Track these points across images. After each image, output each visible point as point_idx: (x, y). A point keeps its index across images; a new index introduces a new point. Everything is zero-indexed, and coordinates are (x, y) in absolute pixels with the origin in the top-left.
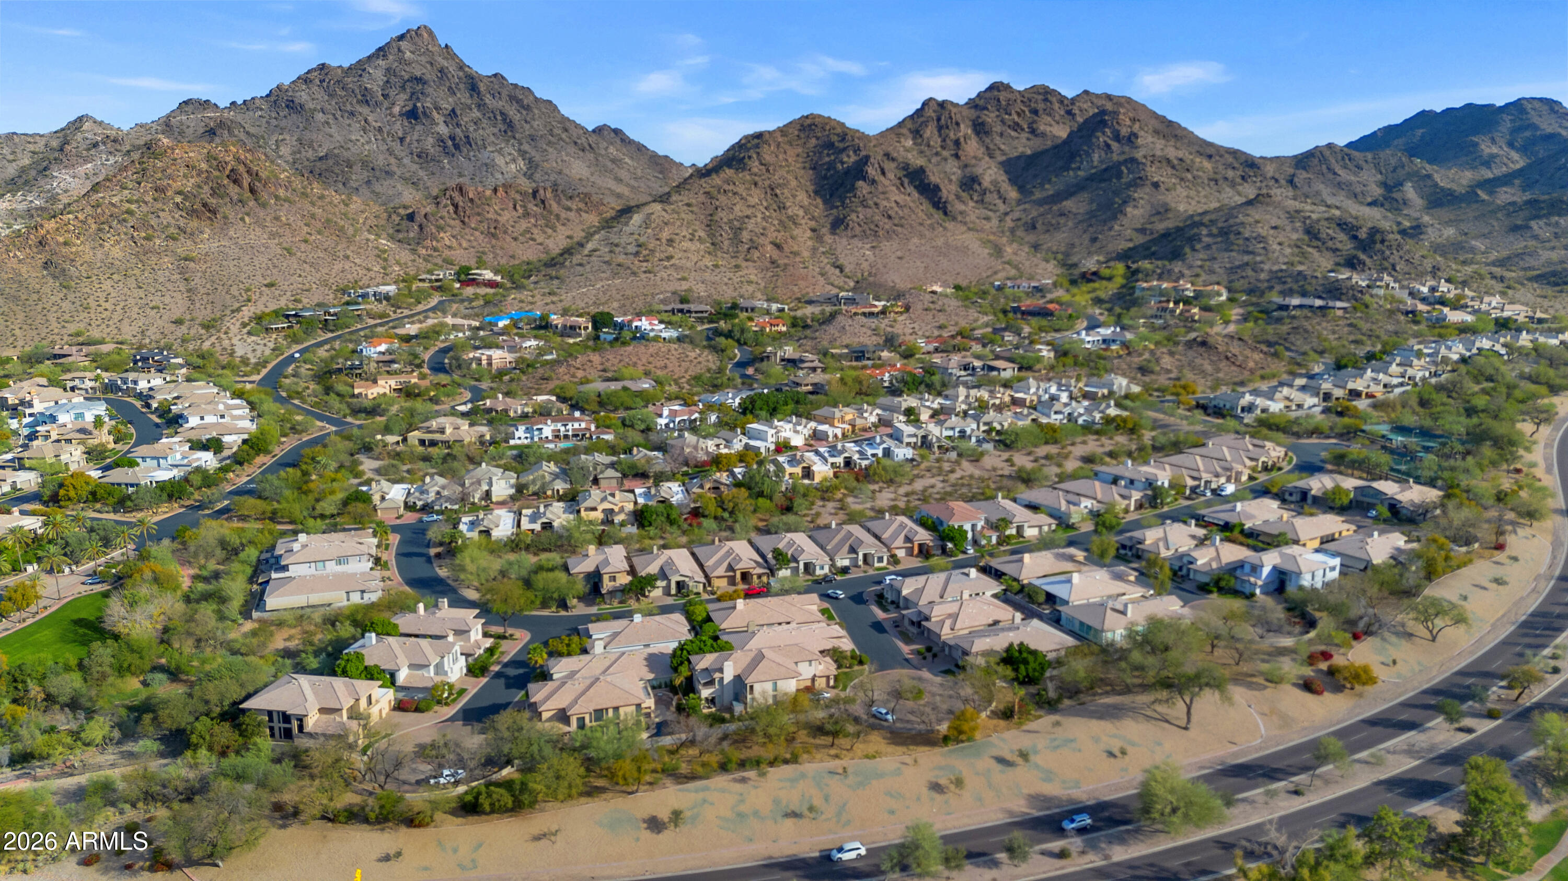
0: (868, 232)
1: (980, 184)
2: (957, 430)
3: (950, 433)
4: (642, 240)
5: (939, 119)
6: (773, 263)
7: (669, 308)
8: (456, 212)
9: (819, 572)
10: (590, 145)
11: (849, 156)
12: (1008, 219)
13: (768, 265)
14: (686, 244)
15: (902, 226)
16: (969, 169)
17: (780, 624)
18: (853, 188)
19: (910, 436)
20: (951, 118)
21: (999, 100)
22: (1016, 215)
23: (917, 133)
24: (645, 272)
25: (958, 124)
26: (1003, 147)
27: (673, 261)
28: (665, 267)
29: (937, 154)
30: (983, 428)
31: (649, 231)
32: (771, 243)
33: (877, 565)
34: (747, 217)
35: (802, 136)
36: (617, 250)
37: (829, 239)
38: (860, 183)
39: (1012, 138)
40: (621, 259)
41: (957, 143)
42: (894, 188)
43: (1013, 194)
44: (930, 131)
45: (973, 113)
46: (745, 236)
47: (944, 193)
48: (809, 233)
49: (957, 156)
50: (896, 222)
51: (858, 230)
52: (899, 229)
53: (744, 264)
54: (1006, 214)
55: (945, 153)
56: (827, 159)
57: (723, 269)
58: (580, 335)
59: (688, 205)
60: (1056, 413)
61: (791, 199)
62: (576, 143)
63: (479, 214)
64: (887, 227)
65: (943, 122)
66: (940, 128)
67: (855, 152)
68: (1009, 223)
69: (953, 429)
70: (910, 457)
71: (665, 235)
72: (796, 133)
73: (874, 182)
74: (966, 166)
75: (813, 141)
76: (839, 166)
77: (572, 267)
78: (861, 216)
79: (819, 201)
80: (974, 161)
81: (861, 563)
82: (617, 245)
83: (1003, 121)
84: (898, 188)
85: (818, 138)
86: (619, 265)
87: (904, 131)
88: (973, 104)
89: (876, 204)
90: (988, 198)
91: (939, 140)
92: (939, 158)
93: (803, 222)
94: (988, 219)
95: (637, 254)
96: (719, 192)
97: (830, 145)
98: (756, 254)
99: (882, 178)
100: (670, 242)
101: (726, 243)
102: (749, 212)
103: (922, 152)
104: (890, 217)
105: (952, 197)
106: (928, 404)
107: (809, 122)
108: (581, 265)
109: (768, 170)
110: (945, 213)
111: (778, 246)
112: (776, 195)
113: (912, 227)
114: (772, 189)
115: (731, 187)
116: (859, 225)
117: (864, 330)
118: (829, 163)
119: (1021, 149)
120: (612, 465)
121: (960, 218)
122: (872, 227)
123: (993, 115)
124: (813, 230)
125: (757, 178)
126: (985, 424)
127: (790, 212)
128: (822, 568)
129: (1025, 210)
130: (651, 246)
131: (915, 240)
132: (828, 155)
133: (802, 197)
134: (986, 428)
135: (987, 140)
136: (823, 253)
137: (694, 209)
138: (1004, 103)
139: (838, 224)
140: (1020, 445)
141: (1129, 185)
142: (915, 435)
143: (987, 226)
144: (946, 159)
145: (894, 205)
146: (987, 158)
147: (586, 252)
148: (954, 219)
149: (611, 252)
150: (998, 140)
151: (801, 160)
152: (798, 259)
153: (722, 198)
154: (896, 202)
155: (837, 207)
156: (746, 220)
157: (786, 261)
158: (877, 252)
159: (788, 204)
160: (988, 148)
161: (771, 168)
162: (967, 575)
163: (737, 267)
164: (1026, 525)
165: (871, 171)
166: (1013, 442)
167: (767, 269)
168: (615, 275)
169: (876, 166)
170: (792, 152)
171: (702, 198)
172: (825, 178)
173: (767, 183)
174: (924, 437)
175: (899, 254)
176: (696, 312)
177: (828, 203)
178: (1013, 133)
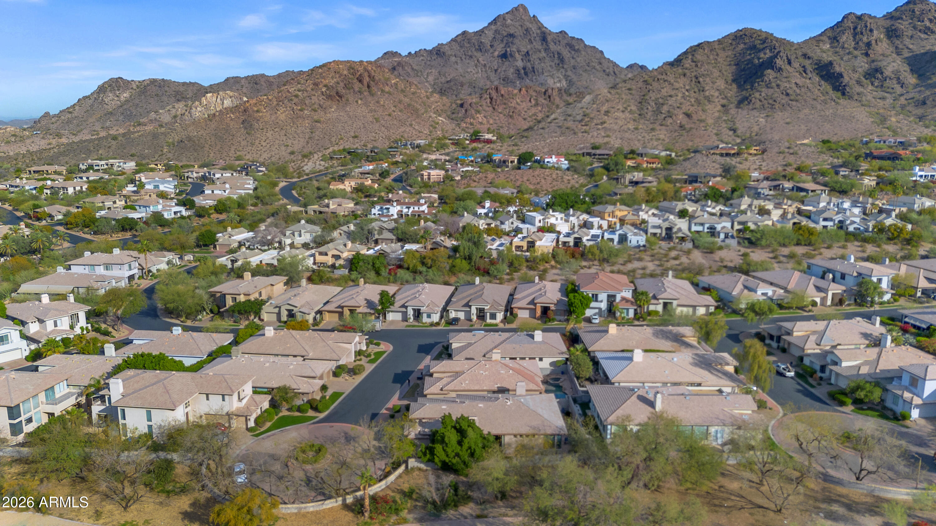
0: (766, 105)
1: (882, 73)
2: (707, 226)
3: (700, 228)
4: (588, 111)
5: (855, 28)
6: (681, 127)
7: (581, 152)
8: (491, 103)
11: (765, 54)
12: (902, 99)
13: (677, 128)
14: (619, 114)
15: (797, 101)
16: (875, 63)
17: (295, 356)
18: (763, 75)
19: (654, 227)
20: (866, 26)
21: (913, 11)
22: (911, 95)
23: (834, 39)
24: (583, 132)
25: (871, 31)
26: (911, 46)
27: (605, 125)
28: (598, 129)
29: (849, 53)
30: (737, 227)
31: (595, 106)
32: (684, 113)
33: (489, 321)
34: (671, 96)
35: (734, 43)
36: (569, 118)
37: (733, 111)
38: (769, 71)
39: (922, 39)
40: (570, 124)
41: (869, 45)
42: (797, 74)
43: (912, 80)
44: (846, 37)
45: (888, 23)
46: (665, 109)
47: (846, 79)
48: (719, 107)
49: (867, 55)
50: (792, 98)
51: (758, 104)
52: (794, 103)
53: (659, 127)
54: (902, 95)
55: (856, 53)
56: (748, 57)
57: (641, 131)
58: (507, 167)
59: (629, 89)
60: (825, 219)
61: (711, 85)
63: (505, 104)
64: (783, 101)
65: (859, 29)
66: (855, 35)
67: (771, 50)
68: (902, 100)
69: (702, 224)
70: (642, 243)
71: (605, 108)
72: (730, 41)
73: (780, 70)
74: (873, 61)
75: (742, 46)
76: (756, 61)
77: (538, 130)
78: (763, 94)
79: (734, 86)
80: (881, 57)
81: (474, 318)
82: (570, 116)
83: (915, 28)
84: (801, 74)
85: (745, 44)
86: (567, 128)
87: (824, 38)
88: (890, 16)
89: (778, 86)
90: (888, 83)
91: (853, 43)
92: (850, 56)
93: (717, 100)
94: (883, 98)
95: (581, 121)
96: (654, 80)
97: (753, 48)
98: (670, 121)
99: (788, 67)
100: (607, 113)
101: (650, 114)
102: (673, 93)
103: (836, 53)
104: (787, 95)
105: (853, 83)
106: (709, 209)
107: (741, 33)
108: (543, 128)
109: (697, 66)
110: (843, 94)
111: (688, 115)
112: (699, 82)
113: (805, 101)
114: (697, 78)
115: (664, 77)
116: (760, 101)
117: (714, 164)
118: (749, 60)
119: (928, 48)
121: (856, 97)
122: (771, 102)
123: (905, 23)
124: (723, 106)
125: (686, 71)
126: (740, 223)
127: (707, 93)
128: (429, 316)
129: (920, 91)
130: (592, 116)
131: (807, 111)
132: (750, 54)
133: (721, 84)
134: (740, 227)
135: (898, 42)
136: (725, 120)
137: (633, 92)
138: (918, 13)
139: (743, 101)
140: (763, 242)
142: (659, 227)
143: (881, 103)
144: (856, 57)
145: (794, 86)
146: (894, 55)
147: (549, 120)
148: (850, 98)
149: (565, 120)
150: (907, 41)
151: (728, 59)
152: (702, 124)
153: (655, 85)
154: (796, 83)
155: (747, 90)
156: (669, 98)
157: (693, 126)
158: (769, 119)
159: (707, 88)
160: (897, 48)
161: (699, 65)
162: (532, 337)
163: (653, 129)
164: (675, 303)
165: (779, 62)
166: (758, 239)
167: (676, 131)
168: (562, 134)
169: (785, 58)
170: (722, 54)
171: (640, 84)
172: (744, 70)
173: (693, 74)
174: (669, 229)
175: (788, 120)
176: (599, 155)
177: (740, 87)
178: (923, 36)
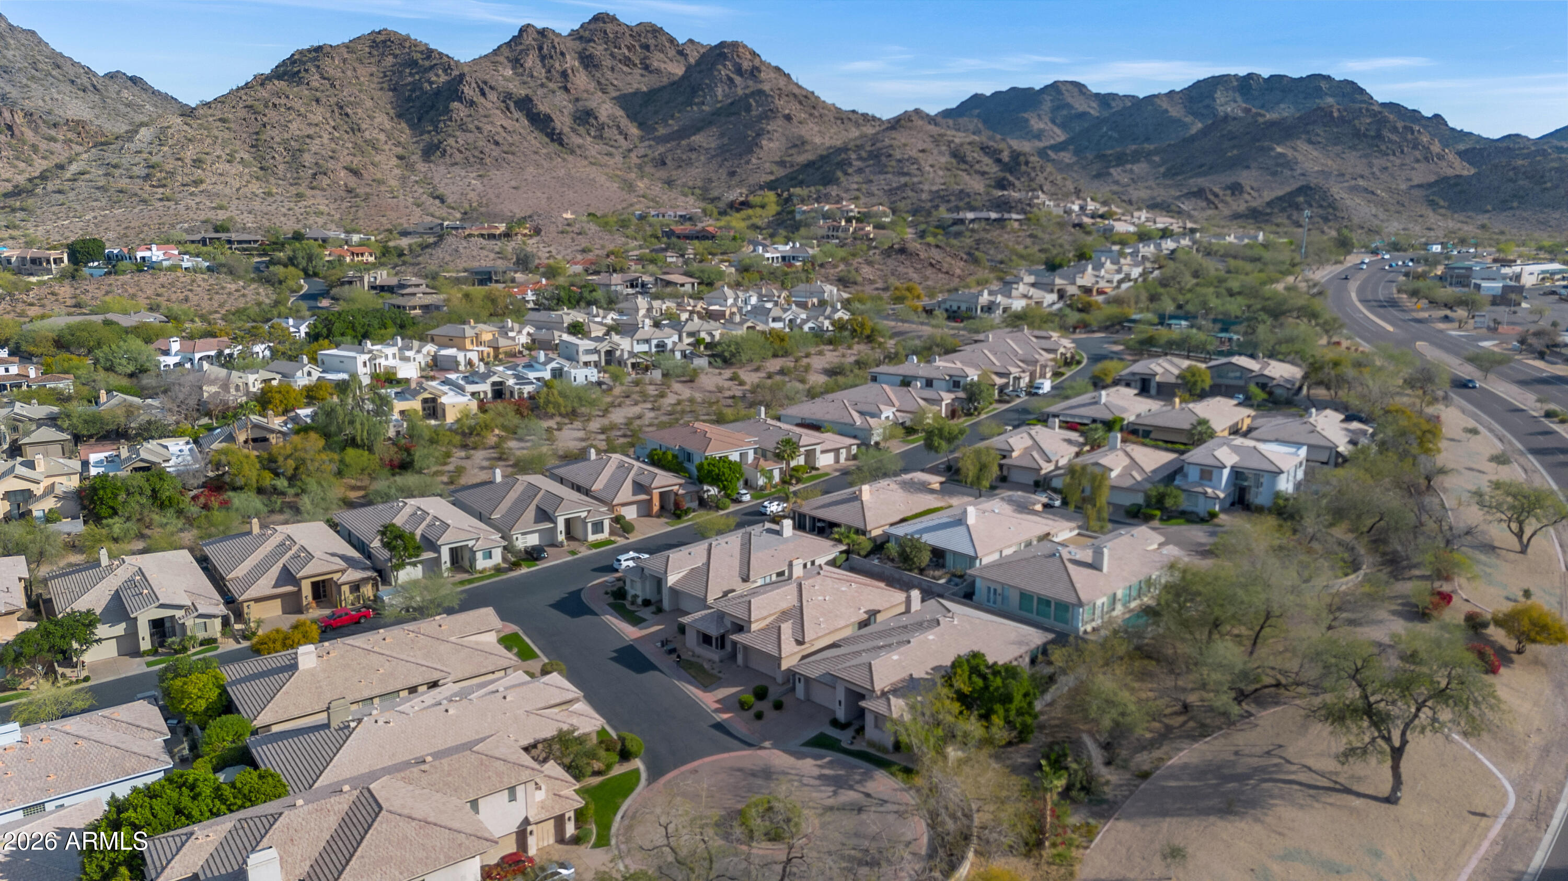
0: (472, 160)
1: (596, 118)
2: (654, 342)
3: (645, 347)
4: (154, 159)
5: (540, 48)
6: (349, 191)
7: (198, 237)
9: (482, 563)
10: (94, 87)
11: (437, 75)
12: (633, 155)
13: (344, 194)
14: (222, 166)
15: (513, 154)
16: (581, 103)
17: (413, 690)
18: (447, 111)
19: (588, 352)
20: (554, 47)
21: (605, 32)
22: (642, 151)
23: (516, 63)
24: (161, 200)
25: (562, 54)
26: (616, 82)
27: (203, 187)
28: (192, 194)
29: (542, 85)
30: (687, 340)
31: (166, 149)
32: (346, 168)
33: (591, 538)
34: (308, 136)
35: (375, 53)
36: (117, 172)
37: (421, 167)
38: (455, 105)
39: (623, 72)
40: (124, 183)
41: (564, 74)
42: (498, 112)
43: (634, 131)
44: (531, 61)
45: (578, 46)
46: (308, 158)
47: (558, 125)
48: (394, 161)
49: (566, 89)
50: (505, 149)
51: (458, 157)
52: (510, 157)
53: (309, 193)
54: (630, 151)
55: (551, 85)
56: (410, 79)
57: (279, 198)
58: (49, 271)
59: (223, 120)
60: (774, 320)
61: (368, 121)
62: (73, 82)
64: (494, 154)
65: (545, 50)
66: (543, 58)
67: (445, 71)
68: (634, 159)
69: (647, 341)
70: (594, 379)
71: (190, 153)
72: (367, 50)
73: (472, 103)
74: (577, 100)
75: (390, 60)
76: (427, 86)
77: (46, 195)
78: (461, 142)
79: (404, 125)
80: (585, 95)
81: (561, 537)
82: (116, 166)
83: (613, 55)
84: (503, 112)
85: (396, 56)
86: (121, 191)
87: (501, 59)
88: (576, 35)
89: (478, 128)
90: (607, 133)
91: (543, 71)
92: (545, 90)
93: (386, 147)
94: (610, 154)
95: (147, 177)
96: (266, 107)
97: (413, 63)
98: (325, 181)
99: (482, 100)
100: (198, 163)
101: (281, 167)
102: (311, 131)
103: (524, 83)
104: (497, 143)
105: (566, 130)
106: (598, 319)
107: (381, 38)
108: (60, 192)
109: (333, 86)
110: (561, 144)
111: (355, 172)
112: (347, 115)
113: (525, 156)
114: (341, 108)
115: (283, 101)
116: (460, 152)
117: (485, 253)
118: (413, 83)
119: (635, 86)
120: (52, 421)
121: (579, 152)
122: (477, 154)
123: (599, 48)
124: (400, 158)
125: (318, 94)
126: (690, 334)
127: (367, 135)
128: (489, 555)
129: (650, 146)
130: (169, 167)
131: (531, 169)
132: (411, 74)
133: (382, 119)
134: (691, 340)
135: (598, 75)
136: (416, 182)
137: (232, 125)
138: (611, 36)
139: (430, 151)
140: (744, 358)
141: (760, 118)
142: (596, 351)
143: (611, 162)
144: (554, 92)
145: (500, 130)
146: (600, 94)
147: (68, 175)
148: (572, 152)
149: (106, 175)
150: (609, 74)
151: (376, 80)
152: (383, 188)
153: (272, 115)
154: (502, 126)
155: (429, 132)
156: (308, 141)
157: (368, 190)
158: (486, 181)
159: (364, 126)
160: (599, 83)
161: (337, 83)
162: (779, 533)
163: (299, 196)
164: (818, 448)
165: (468, 91)
166: (733, 355)
167: (342, 200)
168: (114, 203)
169: (474, 85)
170: (363, 71)
171: (242, 113)
172: (409, 99)
173: (333, 100)
174: (609, 353)
175: (513, 183)
176: (240, 242)
177: (416, 126)
178: (625, 69)
